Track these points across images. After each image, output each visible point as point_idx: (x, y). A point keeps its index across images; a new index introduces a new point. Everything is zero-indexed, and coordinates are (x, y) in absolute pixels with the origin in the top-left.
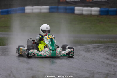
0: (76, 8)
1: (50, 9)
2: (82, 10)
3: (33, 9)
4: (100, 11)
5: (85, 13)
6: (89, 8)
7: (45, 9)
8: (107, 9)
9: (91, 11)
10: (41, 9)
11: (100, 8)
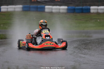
0: (46, 7)
1: (23, 8)
2: (52, 9)
3: (8, 9)
4: (68, 9)
5: (54, 11)
6: (58, 7)
7: (18, 8)
8: (74, 7)
9: (60, 9)
10: (15, 8)
11: (68, 6)
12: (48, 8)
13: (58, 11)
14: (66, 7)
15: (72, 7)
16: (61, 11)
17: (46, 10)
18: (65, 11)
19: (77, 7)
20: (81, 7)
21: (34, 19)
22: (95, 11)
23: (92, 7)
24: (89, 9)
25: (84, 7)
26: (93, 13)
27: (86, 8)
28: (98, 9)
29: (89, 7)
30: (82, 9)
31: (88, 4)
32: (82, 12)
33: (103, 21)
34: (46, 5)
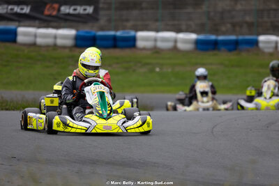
0: (21, 30)
2: (35, 36)
4: (77, 38)
5: (39, 41)
6: (51, 31)
8: (92, 33)
9: (55, 37)
11: (77, 30)
12: (26, 33)
13: (50, 41)
14: (72, 32)
15: (87, 30)
16: (60, 42)
17: (20, 39)
18: (70, 42)
19: (101, 33)
20: (112, 33)
22: (149, 44)
23: (140, 34)
24: (134, 39)
25: (119, 33)
26: (144, 49)
27: (125, 35)
28: (156, 40)
29: (132, 33)
30: (115, 38)
31: (129, 24)
32: (115, 46)
33: (170, 70)
34: (19, 26)
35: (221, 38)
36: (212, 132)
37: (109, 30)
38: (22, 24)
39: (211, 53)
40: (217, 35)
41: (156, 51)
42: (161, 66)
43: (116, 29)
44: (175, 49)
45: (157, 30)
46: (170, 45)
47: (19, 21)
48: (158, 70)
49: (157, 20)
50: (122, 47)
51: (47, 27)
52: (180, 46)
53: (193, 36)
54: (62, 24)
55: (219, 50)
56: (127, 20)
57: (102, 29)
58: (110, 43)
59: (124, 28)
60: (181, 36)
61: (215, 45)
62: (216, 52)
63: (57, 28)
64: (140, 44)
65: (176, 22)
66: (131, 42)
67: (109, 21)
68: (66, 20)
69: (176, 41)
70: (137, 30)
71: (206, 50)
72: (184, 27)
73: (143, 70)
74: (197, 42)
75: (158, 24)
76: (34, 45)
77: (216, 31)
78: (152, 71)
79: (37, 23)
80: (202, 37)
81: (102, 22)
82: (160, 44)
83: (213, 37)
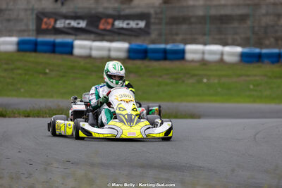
0: (77, 43)
1: (19, 44)
2: (91, 49)
4: (130, 51)
5: (94, 53)
6: (105, 44)
9: (109, 50)
11: (130, 43)
12: (82, 46)
13: (104, 53)
14: (125, 45)
15: (139, 43)
16: (113, 54)
17: (77, 51)
18: (123, 55)
19: (152, 46)
20: (162, 46)
21: (47, 71)
22: (197, 57)
23: (189, 47)
24: (183, 52)
25: (169, 47)
26: (193, 61)
27: (175, 48)
28: (203, 53)
29: (181, 46)
30: (165, 51)
31: (179, 38)
32: (165, 59)
33: (216, 81)
34: (76, 39)
35: (265, 51)
36: (255, 138)
37: (160, 43)
38: (78, 37)
39: (255, 65)
40: (261, 48)
41: (204, 63)
42: (208, 77)
43: (166, 43)
44: (221, 61)
45: (205, 44)
46: (217, 57)
47: (76, 35)
48: (205, 80)
49: (204, 34)
50: (172, 60)
51: (102, 40)
52: (227, 58)
53: (239, 49)
54: (117, 38)
55: (262, 62)
56: (177, 34)
57: (153, 42)
58: (161, 55)
59: (174, 41)
60: (227, 49)
61: (259, 58)
62: (260, 64)
63: (111, 41)
64: (189, 56)
65: (223, 37)
66: (180, 55)
67: (160, 35)
68: (119, 34)
69: (222, 54)
70: (186, 43)
71: (251, 62)
72: (230, 41)
73: (191, 81)
74: (242, 55)
75: (206, 38)
76: (90, 57)
77: (260, 45)
78: (200, 82)
79: (92, 36)
80: (246, 50)
81: (154, 35)
82: (208, 57)
83: (257, 50)
